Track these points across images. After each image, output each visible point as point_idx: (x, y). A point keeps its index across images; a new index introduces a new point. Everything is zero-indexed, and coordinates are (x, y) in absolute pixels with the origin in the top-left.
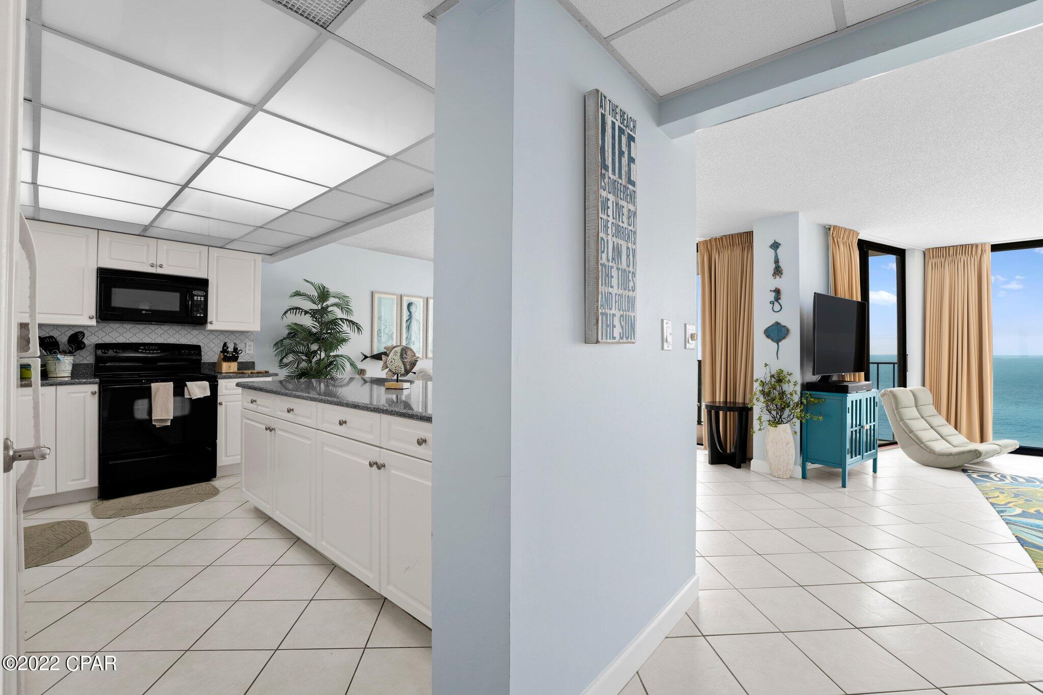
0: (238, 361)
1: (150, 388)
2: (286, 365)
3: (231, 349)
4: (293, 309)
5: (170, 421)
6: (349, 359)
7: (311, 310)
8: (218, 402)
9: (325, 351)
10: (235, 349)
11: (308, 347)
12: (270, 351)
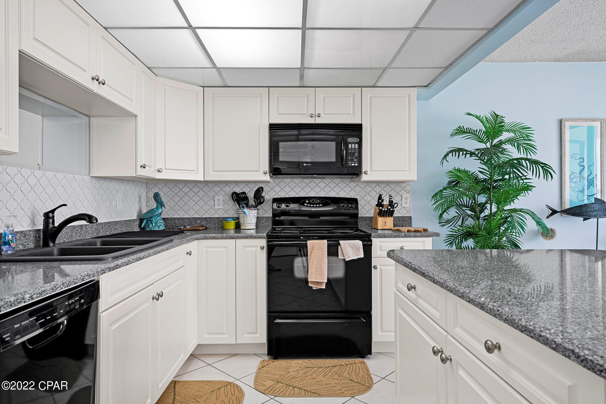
0: (394, 216)
1: (306, 246)
2: (448, 222)
3: (386, 202)
4: (454, 151)
5: (325, 284)
6: (532, 215)
7: (477, 150)
8: (373, 265)
9: (498, 203)
10: (391, 203)
11: (474, 199)
12: (430, 204)
